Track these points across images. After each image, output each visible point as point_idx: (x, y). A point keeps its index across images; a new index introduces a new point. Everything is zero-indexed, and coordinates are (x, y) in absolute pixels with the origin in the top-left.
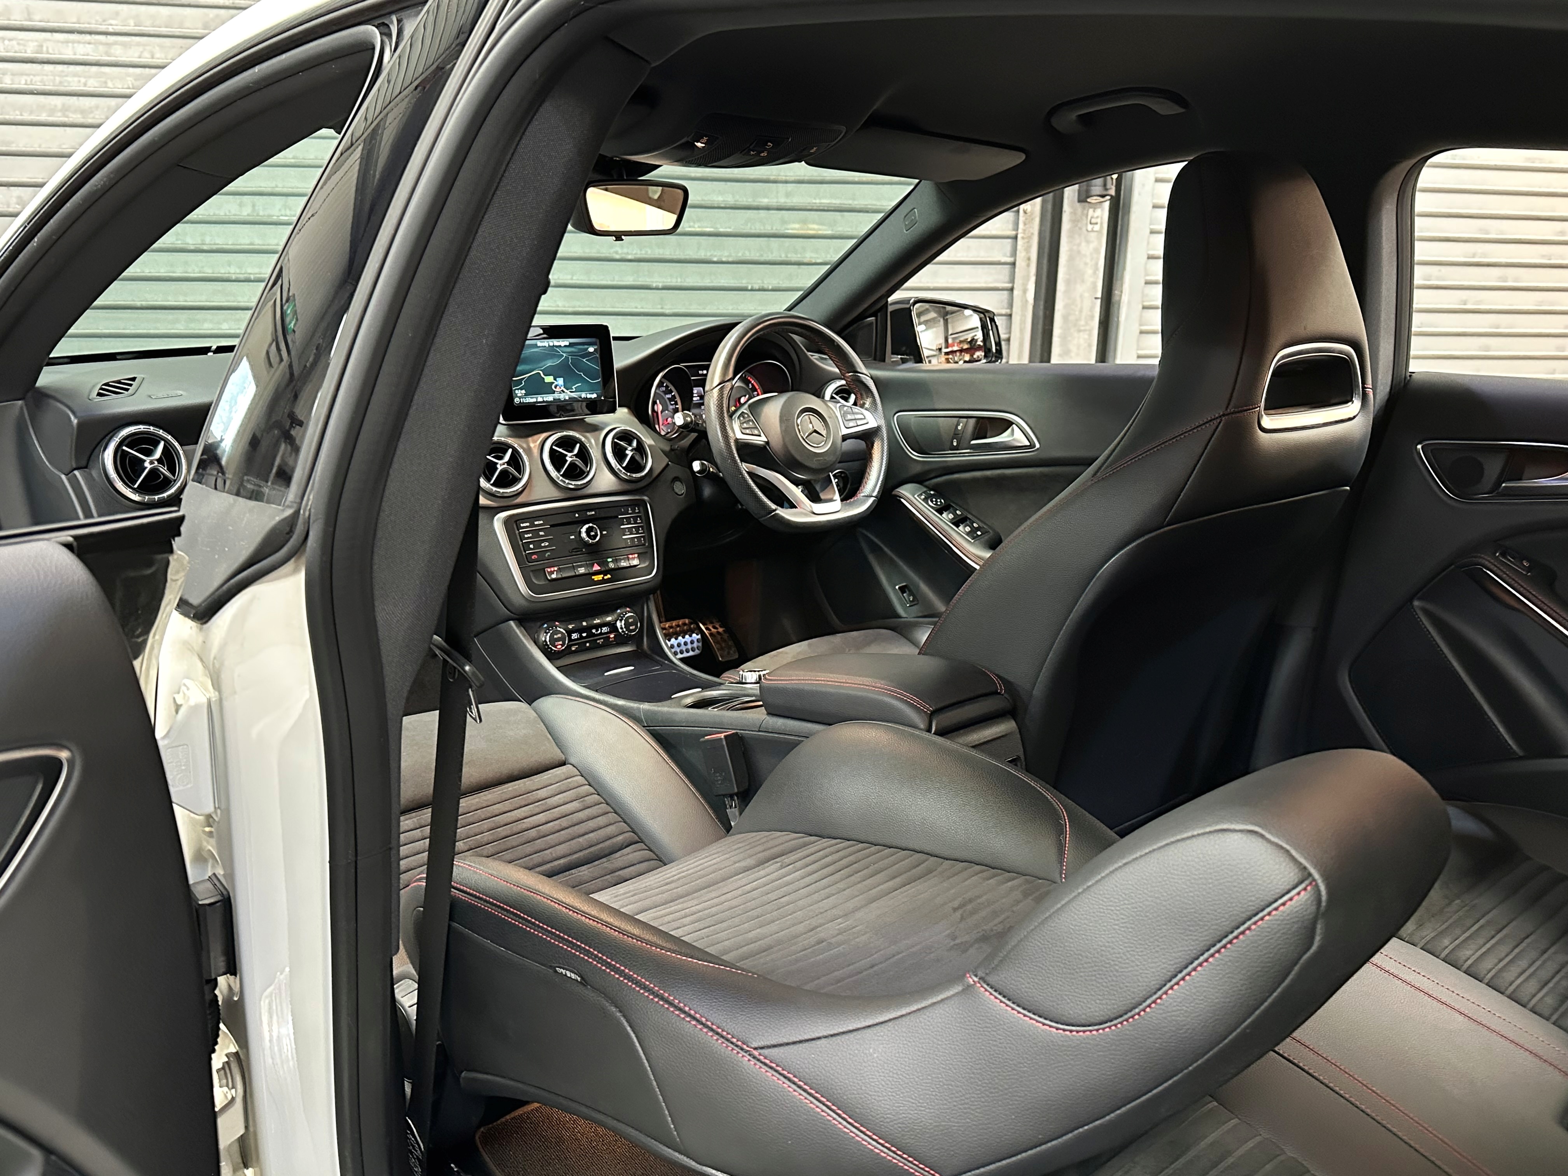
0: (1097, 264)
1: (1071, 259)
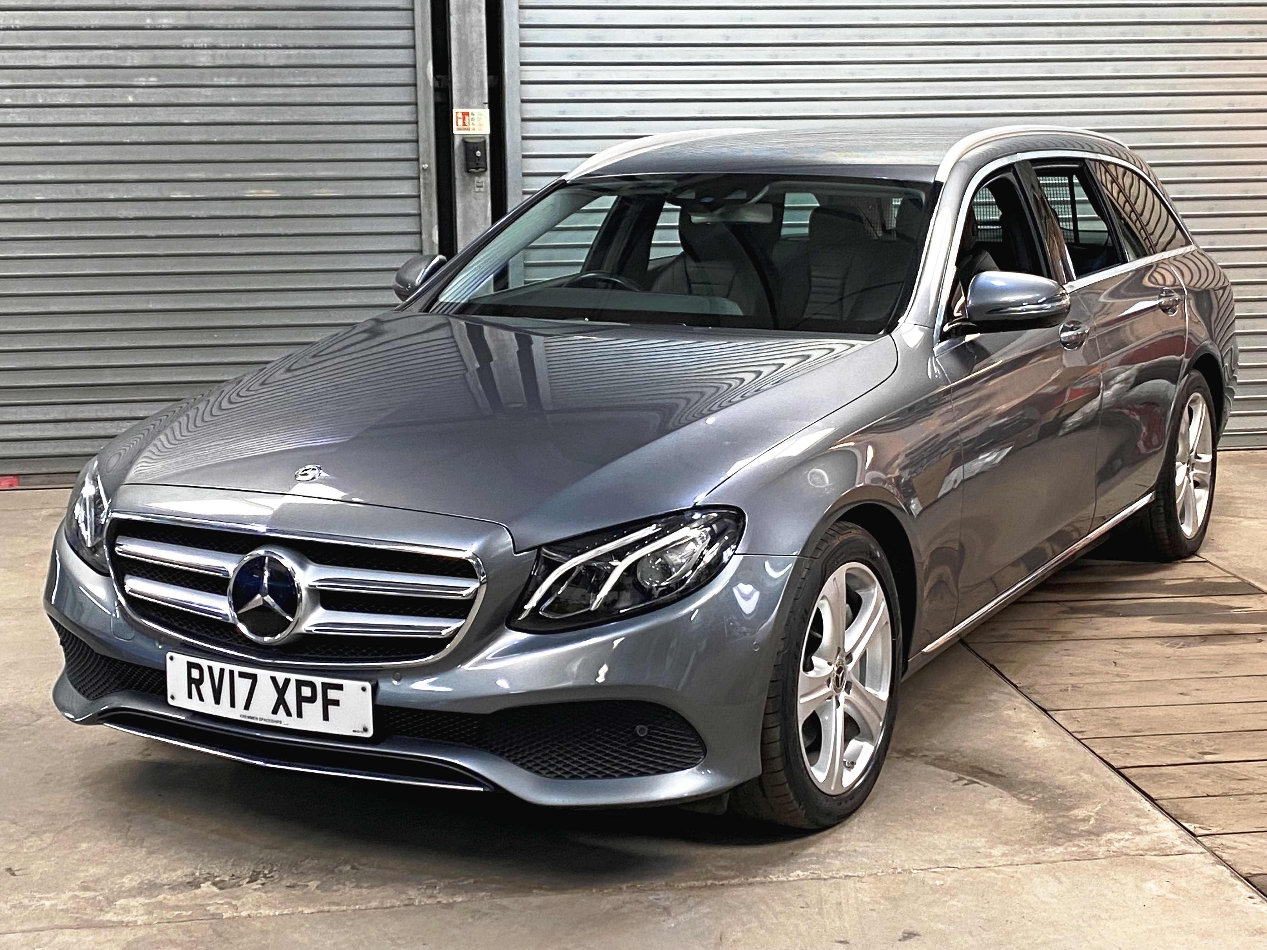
0: (486, 215)
1: (466, 211)
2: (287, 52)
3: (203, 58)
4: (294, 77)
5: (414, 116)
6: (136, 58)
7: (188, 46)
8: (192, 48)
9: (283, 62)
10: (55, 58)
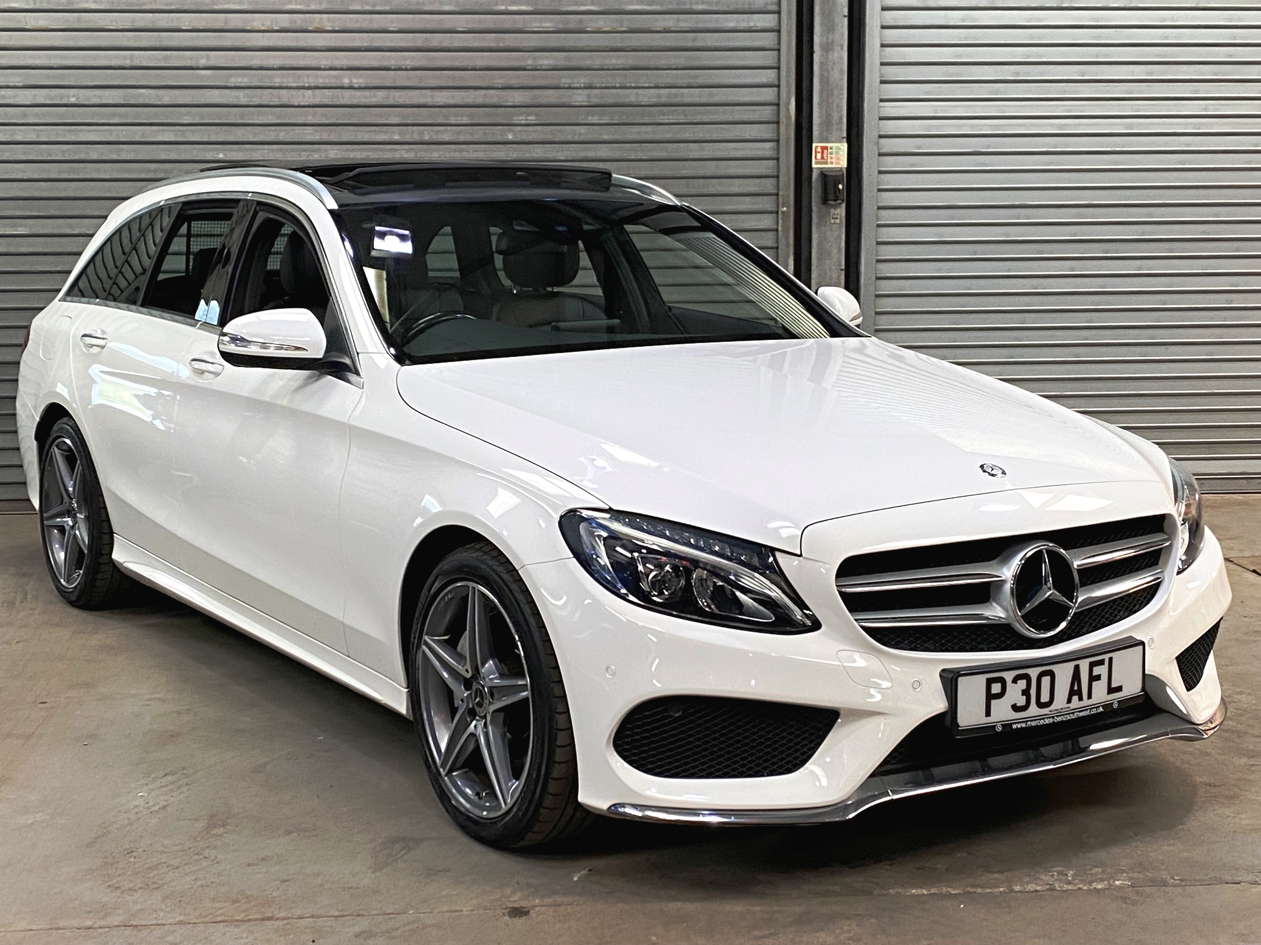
0: (840, 246)
1: (820, 244)
2: (657, 91)
3: (580, 97)
4: (663, 115)
5: (775, 152)
6: (518, 97)
7: (566, 86)
8: (570, 88)
9: (654, 100)
10: (442, 97)
